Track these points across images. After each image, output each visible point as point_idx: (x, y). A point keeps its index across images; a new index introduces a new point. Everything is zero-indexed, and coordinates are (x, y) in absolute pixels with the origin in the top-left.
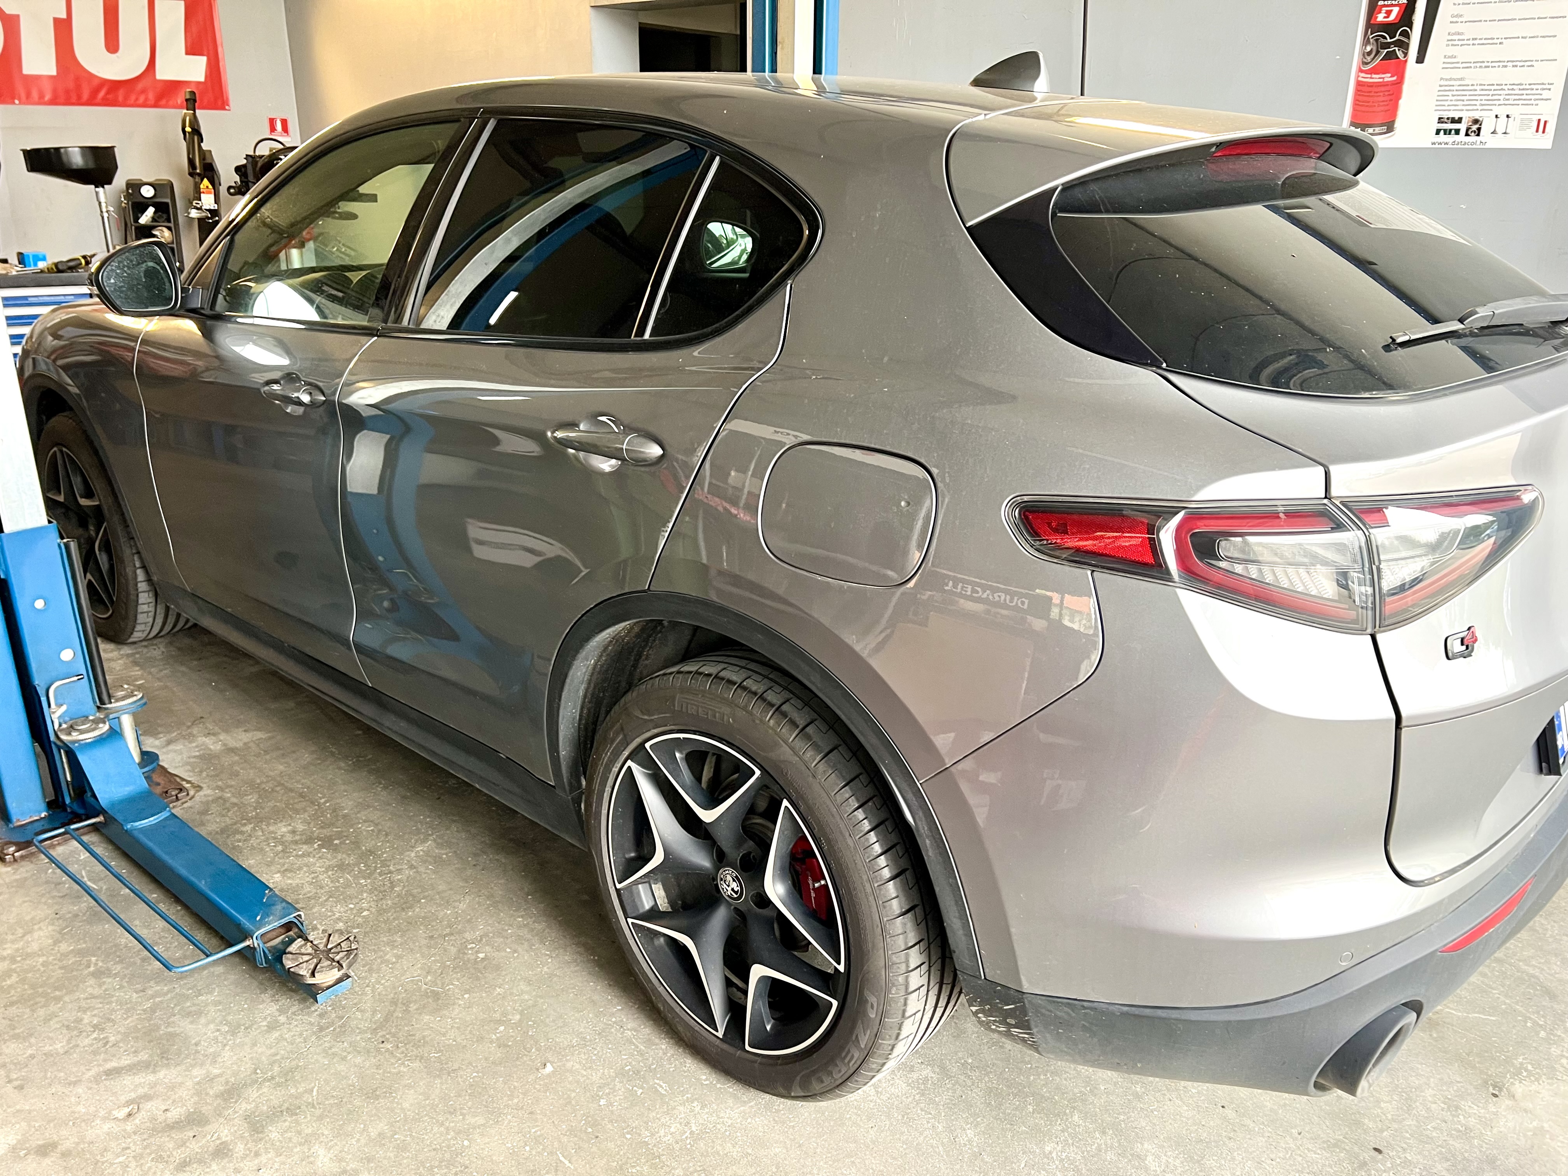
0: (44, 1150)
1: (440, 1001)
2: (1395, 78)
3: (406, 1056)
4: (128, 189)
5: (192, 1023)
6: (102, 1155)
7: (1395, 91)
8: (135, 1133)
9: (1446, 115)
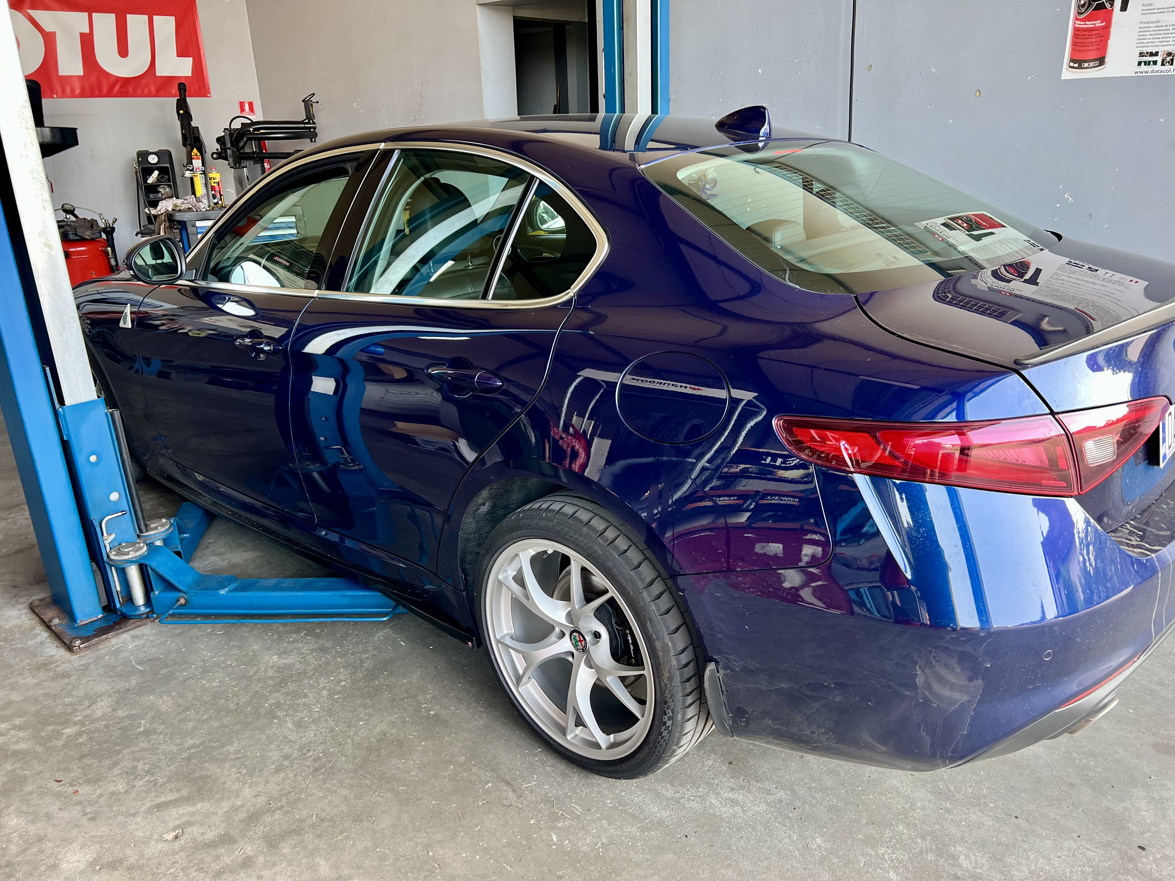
0: (113, 865)
1: (403, 748)
2: (1104, 24)
3: (381, 789)
4: (138, 158)
5: (218, 767)
6: (157, 868)
7: (1104, 34)
8: (181, 851)
9: (1145, 50)
